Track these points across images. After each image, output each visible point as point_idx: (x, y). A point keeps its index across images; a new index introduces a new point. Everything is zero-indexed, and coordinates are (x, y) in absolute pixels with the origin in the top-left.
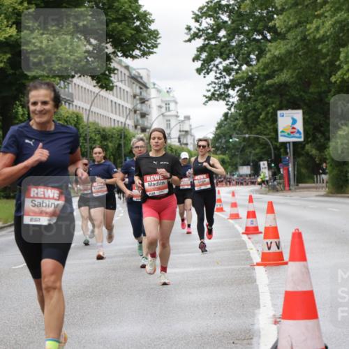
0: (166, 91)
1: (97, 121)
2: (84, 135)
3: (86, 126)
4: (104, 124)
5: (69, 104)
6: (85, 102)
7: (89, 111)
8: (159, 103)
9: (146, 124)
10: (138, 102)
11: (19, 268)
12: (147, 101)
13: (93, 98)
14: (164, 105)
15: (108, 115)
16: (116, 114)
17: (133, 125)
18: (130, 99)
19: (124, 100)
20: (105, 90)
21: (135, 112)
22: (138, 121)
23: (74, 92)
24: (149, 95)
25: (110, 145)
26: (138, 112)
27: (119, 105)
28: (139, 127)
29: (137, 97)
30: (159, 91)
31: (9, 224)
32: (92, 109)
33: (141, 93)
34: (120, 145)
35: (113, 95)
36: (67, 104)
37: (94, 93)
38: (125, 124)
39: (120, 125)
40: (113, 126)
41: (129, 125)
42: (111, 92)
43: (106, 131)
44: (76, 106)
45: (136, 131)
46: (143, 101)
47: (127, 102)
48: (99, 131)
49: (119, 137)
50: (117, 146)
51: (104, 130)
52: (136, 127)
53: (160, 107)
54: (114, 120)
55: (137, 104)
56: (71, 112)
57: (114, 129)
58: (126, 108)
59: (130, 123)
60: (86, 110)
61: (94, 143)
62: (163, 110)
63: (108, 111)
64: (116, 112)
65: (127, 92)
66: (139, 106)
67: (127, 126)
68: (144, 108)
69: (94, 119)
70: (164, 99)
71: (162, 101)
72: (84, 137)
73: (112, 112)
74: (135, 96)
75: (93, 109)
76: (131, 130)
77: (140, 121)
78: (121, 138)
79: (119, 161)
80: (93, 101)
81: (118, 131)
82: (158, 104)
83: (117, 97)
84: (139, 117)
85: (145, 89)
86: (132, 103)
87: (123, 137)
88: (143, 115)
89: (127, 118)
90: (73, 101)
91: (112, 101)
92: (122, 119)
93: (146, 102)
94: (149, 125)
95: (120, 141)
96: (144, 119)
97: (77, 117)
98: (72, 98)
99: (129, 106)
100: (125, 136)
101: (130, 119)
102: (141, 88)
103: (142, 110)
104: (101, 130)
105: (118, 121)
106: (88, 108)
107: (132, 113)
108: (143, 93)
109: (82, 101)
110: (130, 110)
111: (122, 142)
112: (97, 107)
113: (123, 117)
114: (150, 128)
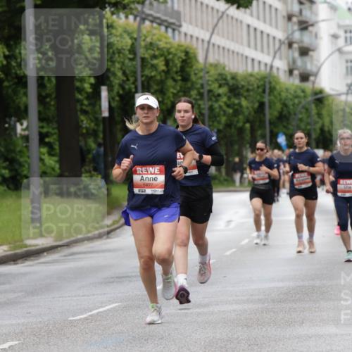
0: (345, 7)
1: (222, 61)
2: (199, 86)
3: (202, 70)
4: (235, 67)
5: (174, 30)
6: (202, 28)
7: (209, 42)
8: (334, 30)
9: (310, 67)
10: (296, 27)
11: (80, 320)
12: (312, 25)
13: (215, 20)
14: (341, 33)
15: (241, 51)
16: (256, 49)
17: (286, 68)
18: (281, 22)
19: (271, 25)
20: (235, 6)
21: (290, 45)
22: (294, 62)
23: (181, 9)
24: (316, 15)
25: (244, 103)
26: (295, 46)
27: (262, 32)
28: (296, 72)
29: (295, 19)
30: (334, 8)
31: (65, 241)
32: (213, 41)
33: (301, 11)
34: (262, 105)
35: (251, 15)
36: (170, 30)
37: (218, 11)
38: (272, 67)
39: (263, 68)
40: (250, 70)
41: (278, 69)
42: (248, 11)
43: (239, 78)
44: (186, 34)
45: (291, 80)
46: (304, 26)
47: (277, 27)
48: (225, 79)
49: (260, 90)
50: (256, 105)
51: (234, 78)
52: (291, 72)
53: (335, 37)
54: (253, 60)
55: (293, 32)
56: (176, 46)
57: (251, 75)
58: (274, 38)
59: (281, 65)
60: (203, 41)
61: (217, 101)
62: (341, 42)
63: (242, 44)
64: (256, 45)
65: (276, 10)
66: (297, 35)
67: (275, 70)
68: (307, 39)
69: (216, 57)
70: (342, 23)
71: (339, 26)
72: (198, 89)
73: (249, 46)
74: (290, 18)
75: (216, 40)
76: (283, 77)
77: (299, 62)
78: (264, 91)
79: (259, 132)
80: (216, 25)
81: (260, 80)
82: (332, 32)
83: (258, 18)
84: (296, 54)
85: (308, 4)
86: (285, 30)
87: (267, 91)
88: (305, 52)
89: (274, 57)
90: (180, 26)
91: (249, 26)
92: (267, 59)
93: (310, 28)
94: (314, 70)
95: (263, 97)
96: (306, 59)
97: (187, 53)
98: (179, 20)
99: (280, 35)
100: (272, 90)
101: (281, 59)
102: (301, 3)
103: (302, 42)
104: (229, 78)
105: (260, 62)
106: (207, 38)
107: (285, 48)
108: (304, 13)
109: (197, 26)
110: (281, 42)
111: (266, 100)
112: (223, 36)
113: (268, 54)
114: (316, 75)
